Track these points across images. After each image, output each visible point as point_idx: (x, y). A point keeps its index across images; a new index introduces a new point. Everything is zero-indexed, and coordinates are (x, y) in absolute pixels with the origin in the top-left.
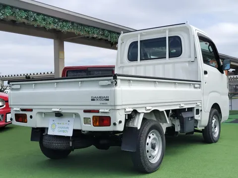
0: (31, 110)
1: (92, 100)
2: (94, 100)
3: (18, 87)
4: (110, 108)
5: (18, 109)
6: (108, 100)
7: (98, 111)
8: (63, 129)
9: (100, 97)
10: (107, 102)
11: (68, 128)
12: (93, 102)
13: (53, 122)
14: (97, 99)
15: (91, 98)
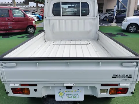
4: (131, 82)
6: (131, 77)
10: (129, 79)
11: (78, 94)
12: (114, 79)
13: (60, 91)
14: (119, 76)
15: (112, 76)
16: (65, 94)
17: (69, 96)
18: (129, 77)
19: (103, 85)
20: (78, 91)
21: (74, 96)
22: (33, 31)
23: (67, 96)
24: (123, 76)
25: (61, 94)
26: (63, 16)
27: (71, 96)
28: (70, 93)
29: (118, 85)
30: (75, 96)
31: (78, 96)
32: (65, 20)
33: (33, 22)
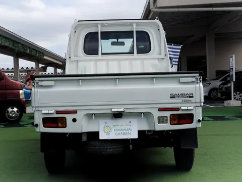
0: (75, 112)
1: (171, 97)
2: (174, 97)
3: (52, 83)
4: (195, 105)
5: (53, 112)
6: (192, 97)
7: (178, 109)
8: (123, 132)
9: (182, 94)
10: (191, 99)
11: (129, 129)
12: (173, 100)
13: (106, 125)
14: (178, 96)
15: (170, 96)
16: (113, 130)
17: (118, 132)
18: (190, 97)
19: (160, 110)
20: (130, 124)
21: (124, 131)
22: (18, 114)
23: (116, 132)
24: (183, 95)
25: (107, 130)
26: (102, 54)
27: (120, 132)
28: (119, 128)
29: (179, 110)
30: (126, 132)
31: (130, 131)
32: (108, 60)
33: (21, 91)
